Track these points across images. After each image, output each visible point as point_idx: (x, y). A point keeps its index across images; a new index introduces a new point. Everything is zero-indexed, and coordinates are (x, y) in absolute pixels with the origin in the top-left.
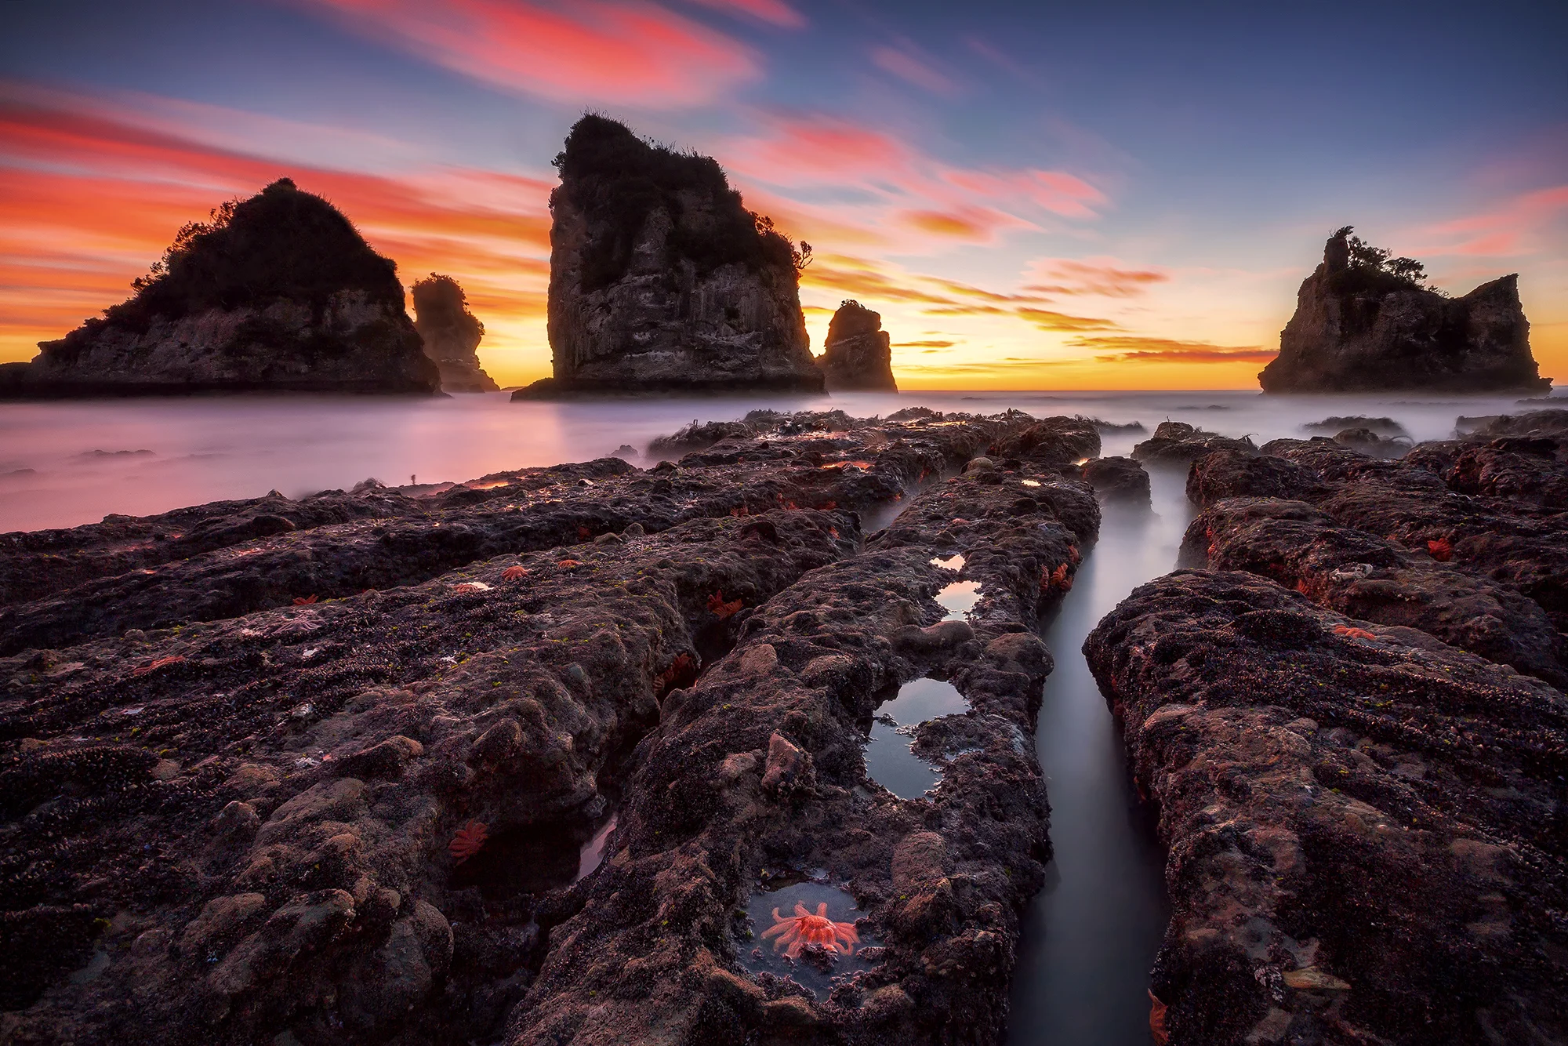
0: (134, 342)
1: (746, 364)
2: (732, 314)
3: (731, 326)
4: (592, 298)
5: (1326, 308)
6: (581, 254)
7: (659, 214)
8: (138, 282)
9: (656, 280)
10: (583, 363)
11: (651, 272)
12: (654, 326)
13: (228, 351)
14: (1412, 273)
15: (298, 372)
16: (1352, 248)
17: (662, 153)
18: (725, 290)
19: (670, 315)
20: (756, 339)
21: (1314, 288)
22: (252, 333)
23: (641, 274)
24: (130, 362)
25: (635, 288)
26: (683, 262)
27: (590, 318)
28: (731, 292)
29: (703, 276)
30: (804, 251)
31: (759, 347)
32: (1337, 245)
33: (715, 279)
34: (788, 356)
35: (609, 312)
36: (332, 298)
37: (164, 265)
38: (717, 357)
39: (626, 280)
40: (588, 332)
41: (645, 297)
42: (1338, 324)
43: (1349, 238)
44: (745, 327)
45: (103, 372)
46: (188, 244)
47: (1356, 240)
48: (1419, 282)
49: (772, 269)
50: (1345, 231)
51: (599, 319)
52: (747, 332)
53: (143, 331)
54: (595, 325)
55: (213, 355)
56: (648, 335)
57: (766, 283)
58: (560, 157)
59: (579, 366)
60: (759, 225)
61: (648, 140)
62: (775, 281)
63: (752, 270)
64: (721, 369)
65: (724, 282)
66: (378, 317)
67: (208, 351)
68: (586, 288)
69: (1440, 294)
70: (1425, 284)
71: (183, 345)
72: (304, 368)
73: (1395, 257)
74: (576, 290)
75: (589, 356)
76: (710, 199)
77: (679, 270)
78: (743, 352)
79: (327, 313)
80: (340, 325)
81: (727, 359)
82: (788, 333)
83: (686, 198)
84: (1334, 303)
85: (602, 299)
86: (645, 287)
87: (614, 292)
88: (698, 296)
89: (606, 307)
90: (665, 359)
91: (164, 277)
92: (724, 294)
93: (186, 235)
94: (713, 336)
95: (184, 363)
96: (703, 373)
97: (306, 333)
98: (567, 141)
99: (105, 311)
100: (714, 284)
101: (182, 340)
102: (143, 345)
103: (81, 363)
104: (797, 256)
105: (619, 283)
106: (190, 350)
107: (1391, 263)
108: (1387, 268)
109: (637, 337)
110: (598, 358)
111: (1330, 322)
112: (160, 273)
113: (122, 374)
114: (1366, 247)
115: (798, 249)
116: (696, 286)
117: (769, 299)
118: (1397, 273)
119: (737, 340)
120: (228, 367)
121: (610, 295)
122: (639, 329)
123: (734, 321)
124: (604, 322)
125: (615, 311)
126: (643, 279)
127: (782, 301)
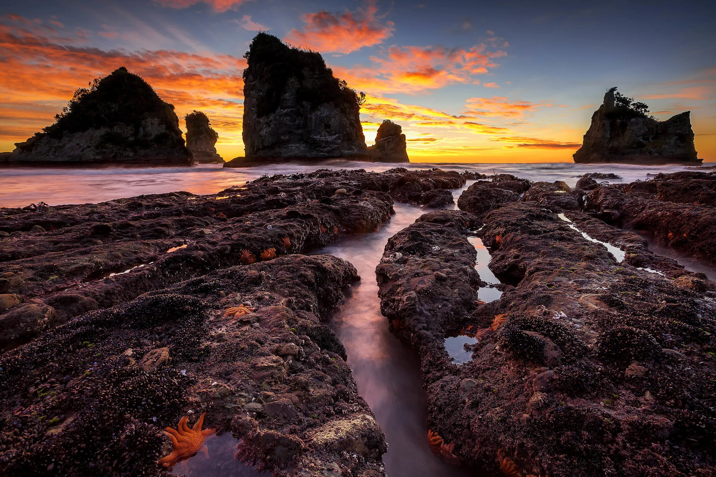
0: (56, 143)
1: (334, 150)
2: (328, 126)
3: (327, 131)
4: (262, 120)
5: (604, 125)
6: (257, 100)
7: (293, 80)
8: (57, 116)
9: (291, 111)
10: (258, 150)
11: (289, 107)
12: (290, 132)
13: (97, 147)
14: (643, 109)
15: (129, 156)
16: (616, 97)
17: (295, 51)
18: (324, 115)
19: (298, 127)
20: (338, 138)
21: (599, 115)
22: (108, 139)
23: (284, 108)
24: (55, 152)
25: (282, 115)
26: (304, 102)
27: (261, 129)
28: (327, 116)
29: (314, 108)
30: (362, 97)
31: (339, 141)
32: (610, 95)
33: (319, 110)
34: (354, 146)
35: (270, 126)
36: (143, 122)
37: (69, 108)
38: (320, 146)
39: (277, 111)
40: (260, 136)
41: (287, 119)
42: (609, 132)
43: (615, 93)
44: (333, 132)
45: (43, 156)
46: (79, 99)
47: (618, 93)
48: (646, 114)
49: (346, 105)
50: (613, 90)
51: (265, 130)
52: (335, 134)
53: (60, 138)
54: (263, 133)
55: (91, 148)
56: (287, 137)
57: (343, 112)
58: (247, 54)
59: (256, 151)
60: (340, 85)
61: (288, 45)
62: (347, 111)
63: (337, 106)
64: (322, 152)
65: (324, 111)
66: (164, 131)
67: (89, 147)
68: (259, 116)
69: (655, 120)
70: (649, 115)
71: (78, 144)
72: (131, 154)
73: (635, 102)
74: (255, 116)
75: (261, 147)
76: (317, 72)
77: (302, 106)
78: (332, 144)
79: (141, 129)
80: (146, 135)
81: (325, 147)
82: (354, 135)
83: (306, 72)
84: (607, 122)
85: (266, 120)
86: (286, 114)
87: (272, 117)
88: (311, 118)
89: (268, 124)
90: (296, 148)
91: (69, 114)
92: (323, 117)
93: (78, 94)
94: (318, 137)
95: (78, 152)
96: (314, 153)
97: (132, 139)
98: (251, 46)
99: (43, 129)
100: (319, 113)
101: (78, 143)
102: (61, 144)
103: (34, 152)
104: (359, 99)
105: (274, 113)
106: (80, 147)
107: (634, 104)
108: (632, 107)
109: (282, 137)
110: (264, 148)
111: (605, 131)
112: (67, 112)
113: (51, 157)
114: (623, 97)
115: (359, 96)
116: (310, 114)
117: (345, 119)
118: (636, 109)
119: (330, 138)
120: (98, 154)
121: (270, 119)
122: (283, 134)
123: (328, 130)
124: (268, 131)
125: (272, 126)
126: (286, 110)
127: (351, 120)
